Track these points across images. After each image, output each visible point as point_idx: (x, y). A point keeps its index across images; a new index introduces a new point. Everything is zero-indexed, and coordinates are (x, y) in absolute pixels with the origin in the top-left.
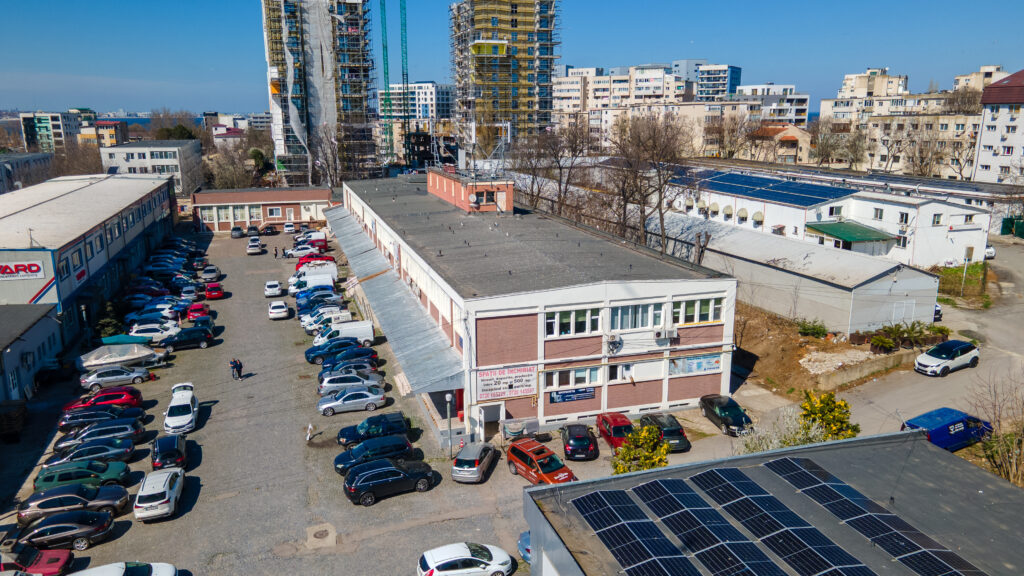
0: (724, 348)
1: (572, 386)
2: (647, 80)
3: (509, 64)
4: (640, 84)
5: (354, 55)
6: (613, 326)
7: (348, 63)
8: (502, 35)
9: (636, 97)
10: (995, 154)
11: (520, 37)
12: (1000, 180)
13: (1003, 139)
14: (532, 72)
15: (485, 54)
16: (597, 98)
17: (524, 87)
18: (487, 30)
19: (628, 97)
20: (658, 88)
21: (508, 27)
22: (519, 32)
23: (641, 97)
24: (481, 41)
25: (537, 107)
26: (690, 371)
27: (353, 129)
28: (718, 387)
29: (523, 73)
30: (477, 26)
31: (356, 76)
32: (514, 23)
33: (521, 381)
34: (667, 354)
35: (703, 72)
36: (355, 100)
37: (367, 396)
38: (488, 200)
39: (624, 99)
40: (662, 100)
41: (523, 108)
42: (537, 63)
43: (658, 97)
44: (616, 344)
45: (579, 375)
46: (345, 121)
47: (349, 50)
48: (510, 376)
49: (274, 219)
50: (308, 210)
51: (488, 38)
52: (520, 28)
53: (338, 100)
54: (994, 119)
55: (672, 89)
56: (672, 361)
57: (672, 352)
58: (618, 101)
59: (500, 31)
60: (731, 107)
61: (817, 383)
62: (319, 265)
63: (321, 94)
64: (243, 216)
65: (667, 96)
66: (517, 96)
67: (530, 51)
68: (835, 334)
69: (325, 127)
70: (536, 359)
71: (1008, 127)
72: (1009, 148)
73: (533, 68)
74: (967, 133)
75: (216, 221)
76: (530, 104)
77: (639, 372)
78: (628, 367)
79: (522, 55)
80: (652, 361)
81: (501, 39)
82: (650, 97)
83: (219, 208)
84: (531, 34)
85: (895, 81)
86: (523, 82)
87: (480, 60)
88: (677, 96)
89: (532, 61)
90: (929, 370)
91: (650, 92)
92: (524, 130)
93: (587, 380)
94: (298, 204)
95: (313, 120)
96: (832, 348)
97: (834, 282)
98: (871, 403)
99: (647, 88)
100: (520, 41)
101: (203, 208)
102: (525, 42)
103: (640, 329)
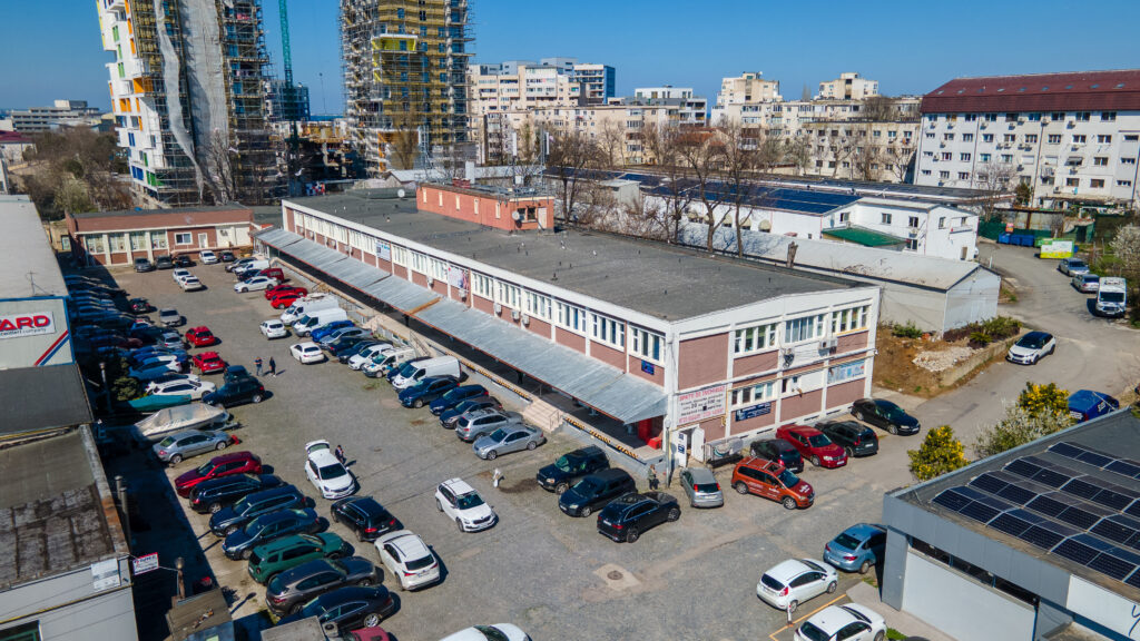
0: (868, 354)
1: (753, 402)
2: (539, 81)
3: (419, 62)
4: (532, 85)
5: (245, 48)
6: (787, 340)
7: (240, 58)
8: (410, 28)
9: (528, 99)
10: (935, 160)
11: (429, 31)
12: (941, 184)
13: (942, 146)
14: (445, 71)
15: (394, 49)
16: (483, 99)
17: (437, 87)
18: (393, 22)
19: (517, 99)
20: (550, 89)
21: (415, 19)
22: (430, 26)
23: (533, 99)
24: (386, 35)
25: (451, 110)
26: (842, 378)
27: (250, 136)
28: (862, 392)
29: (437, 73)
30: (382, 18)
31: (250, 73)
32: (423, 16)
33: (713, 401)
34: (826, 364)
35: (578, 72)
36: (249, 102)
37: (527, 435)
38: (529, 217)
39: (514, 101)
40: (555, 103)
41: (436, 112)
42: (450, 61)
43: (551, 99)
44: (789, 358)
45: (759, 391)
46: (240, 127)
47: (240, 42)
48: (703, 398)
49: (185, 247)
50: (225, 234)
51: (395, 32)
52: (429, 21)
53: (228, 102)
54: (933, 127)
55: (566, 90)
56: (830, 370)
57: (831, 360)
58: (507, 103)
59: (409, 24)
60: (650, 111)
61: (940, 380)
62: (318, 298)
63: (209, 94)
64: (142, 245)
65: (561, 99)
66: (429, 97)
67: (442, 47)
68: (931, 334)
69: (217, 134)
70: (725, 378)
71: (946, 135)
72: (947, 154)
73: (445, 67)
74: (899, 140)
75: (107, 252)
76: (444, 107)
77: (807, 383)
78: (795, 379)
79: (434, 52)
80: (815, 371)
81: (411, 33)
82: (542, 99)
83: (111, 235)
84: (441, 28)
85: (770, 85)
86: (436, 82)
87: (388, 57)
88: (572, 98)
89: (444, 58)
90: (1024, 359)
91: (543, 94)
92: (439, 136)
93: (764, 395)
94: (213, 227)
95: (199, 125)
96: (935, 347)
97: (925, 284)
98: (994, 393)
99: (540, 89)
100: (430, 36)
101: (89, 237)
102: (435, 37)
103: (807, 340)
